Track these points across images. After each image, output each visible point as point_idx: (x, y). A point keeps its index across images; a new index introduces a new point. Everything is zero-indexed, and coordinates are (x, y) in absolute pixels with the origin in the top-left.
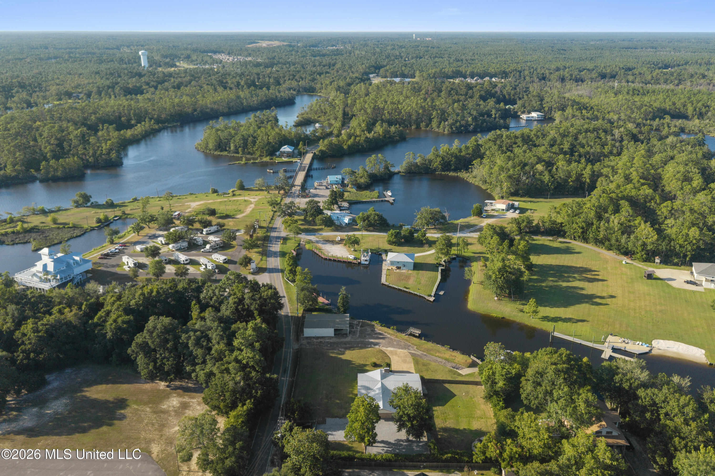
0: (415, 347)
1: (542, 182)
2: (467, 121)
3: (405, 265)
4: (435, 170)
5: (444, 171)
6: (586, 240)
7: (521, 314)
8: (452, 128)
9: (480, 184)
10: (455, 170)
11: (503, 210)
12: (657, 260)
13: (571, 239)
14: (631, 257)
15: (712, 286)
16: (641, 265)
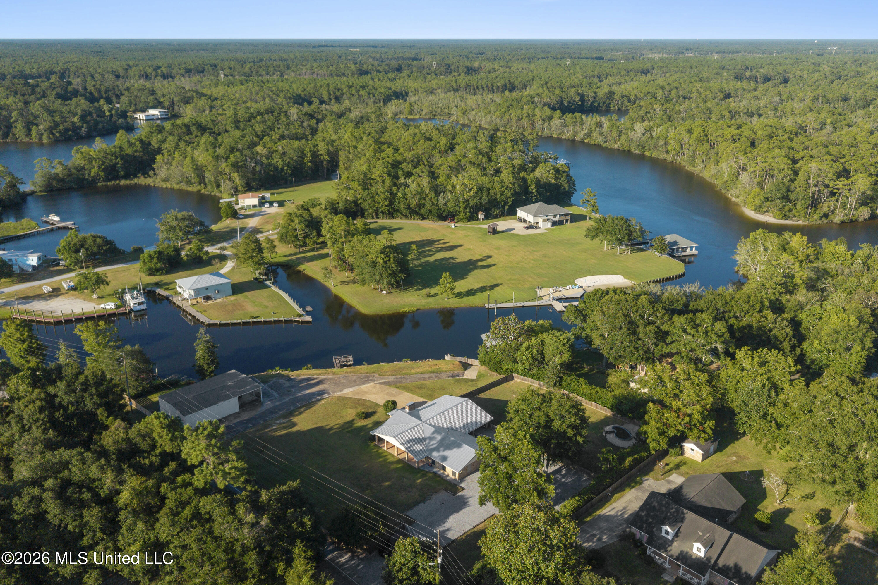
0: (377, 375)
1: (276, 168)
2: (73, 123)
3: (218, 289)
4: (94, 181)
5: (110, 180)
6: (391, 214)
7: (430, 300)
8: (53, 134)
9: (183, 186)
10: (126, 177)
11: (255, 206)
12: (481, 216)
13: (373, 218)
14: (453, 220)
15: (549, 225)
16: (469, 225)
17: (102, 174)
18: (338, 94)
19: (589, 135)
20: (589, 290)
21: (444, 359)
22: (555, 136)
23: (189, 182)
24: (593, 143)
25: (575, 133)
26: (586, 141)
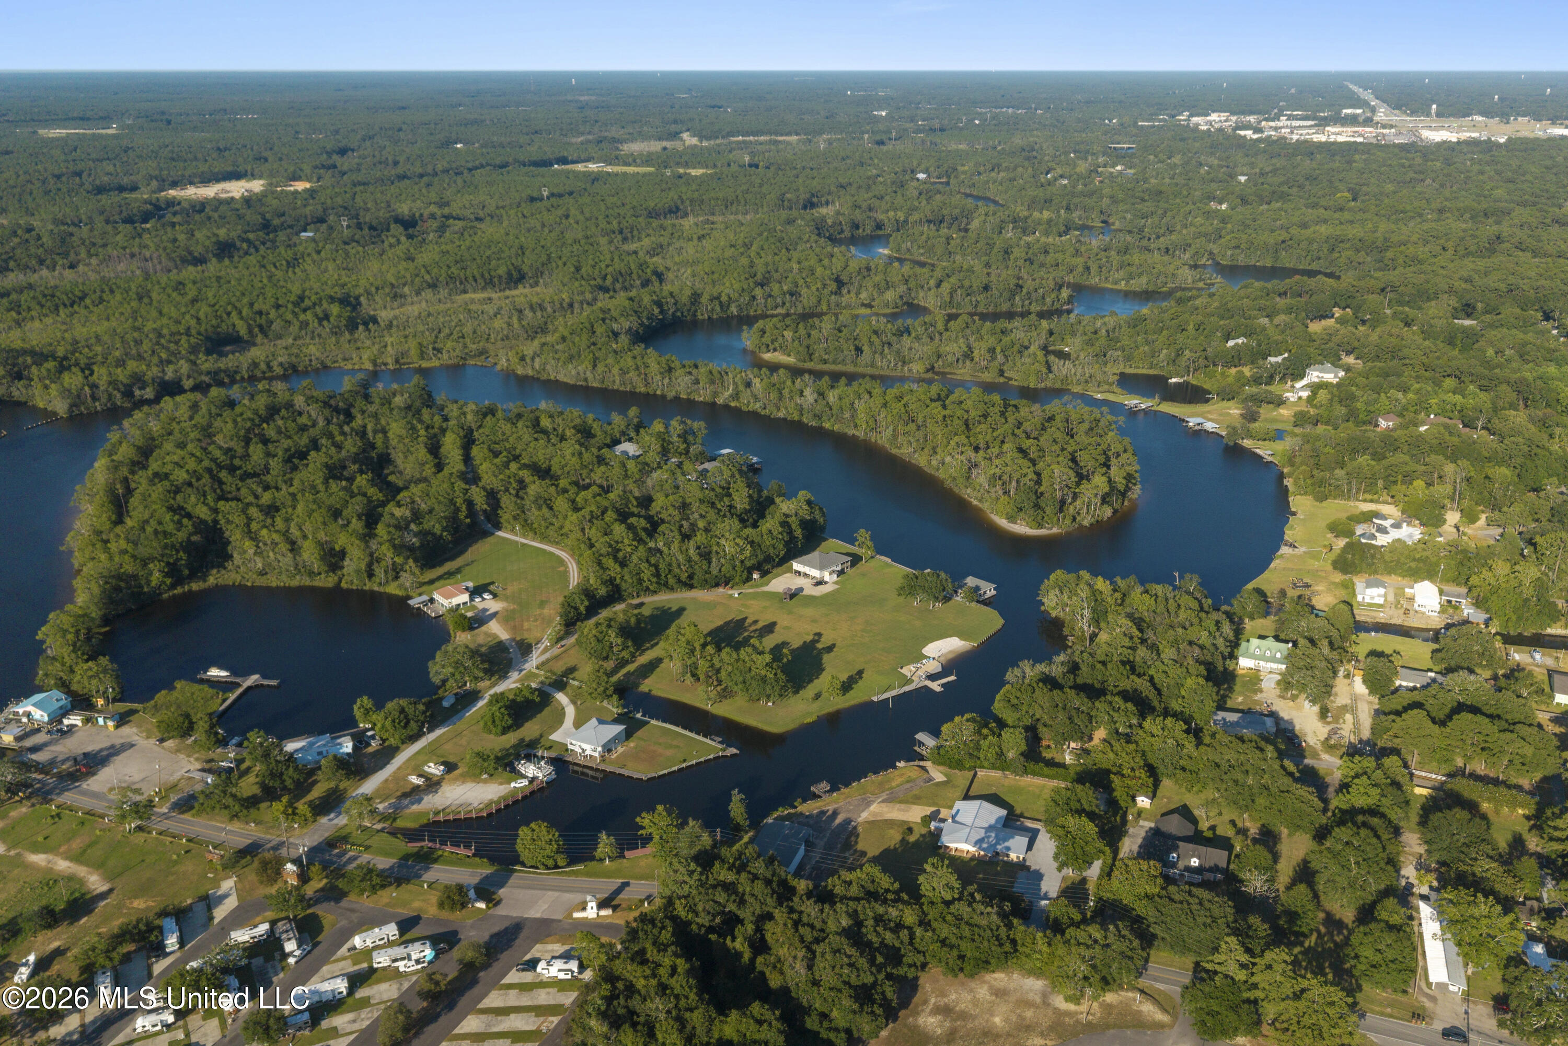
0: (869, 795)
4: (157, 592)
5: (175, 587)
9: (303, 581)
15: (835, 577)
16: (748, 590)
17: (168, 581)
18: (263, 321)
19: (736, 396)
20: (943, 660)
21: (895, 767)
22: (683, 396)
23: (311, 574)
24: (744, 408)
25: (715, 394)
26: (733, 404)
